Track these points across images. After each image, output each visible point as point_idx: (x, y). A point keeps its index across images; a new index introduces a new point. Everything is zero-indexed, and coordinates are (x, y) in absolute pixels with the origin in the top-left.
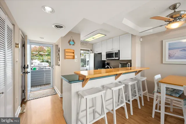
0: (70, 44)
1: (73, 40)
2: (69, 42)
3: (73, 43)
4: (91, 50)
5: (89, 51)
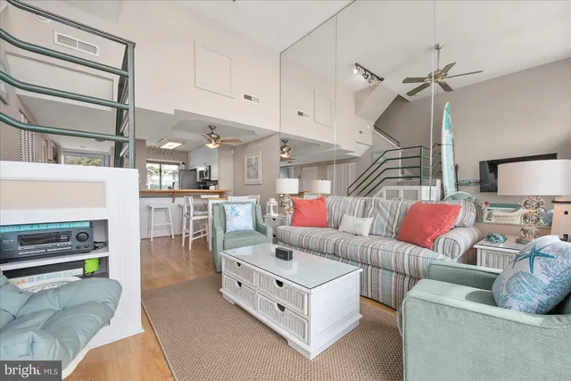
4: (183, 163)
5: (178, 164)
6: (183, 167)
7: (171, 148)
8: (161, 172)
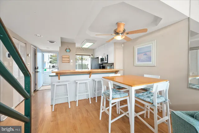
0: (67, 52)
1: (69, 49)
2: (66, 50)
3: (69, 51)
4: (92, 55)
5: (90, 55)
6: (92, 56)
7: (87, 47)
8: (82, 59)
